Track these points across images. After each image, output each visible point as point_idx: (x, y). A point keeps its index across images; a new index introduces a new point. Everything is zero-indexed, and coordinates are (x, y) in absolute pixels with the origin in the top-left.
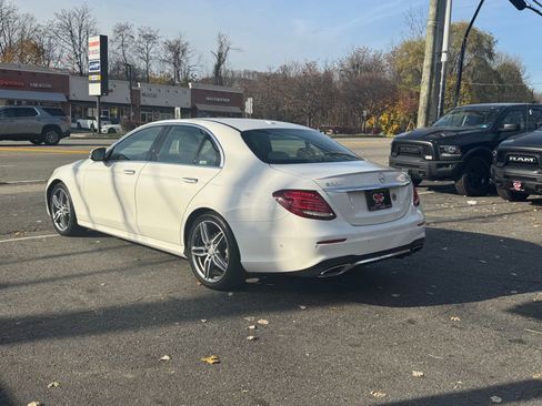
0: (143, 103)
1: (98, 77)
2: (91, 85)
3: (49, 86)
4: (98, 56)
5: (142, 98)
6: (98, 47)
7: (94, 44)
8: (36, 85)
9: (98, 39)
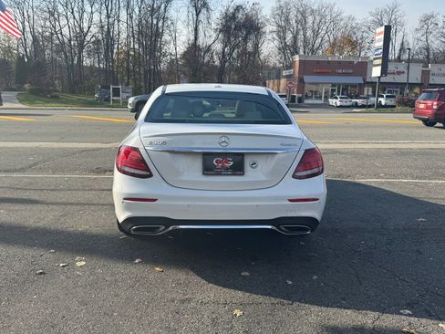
0: (431, 82)
1: (379, 61)
2: (374, 68)
3: (351, 71)
4: (381, 44)
5: (431, 77)
6: (382, 36)
7: (380, 34)
8: (340, 71)
9: (382, 29)
